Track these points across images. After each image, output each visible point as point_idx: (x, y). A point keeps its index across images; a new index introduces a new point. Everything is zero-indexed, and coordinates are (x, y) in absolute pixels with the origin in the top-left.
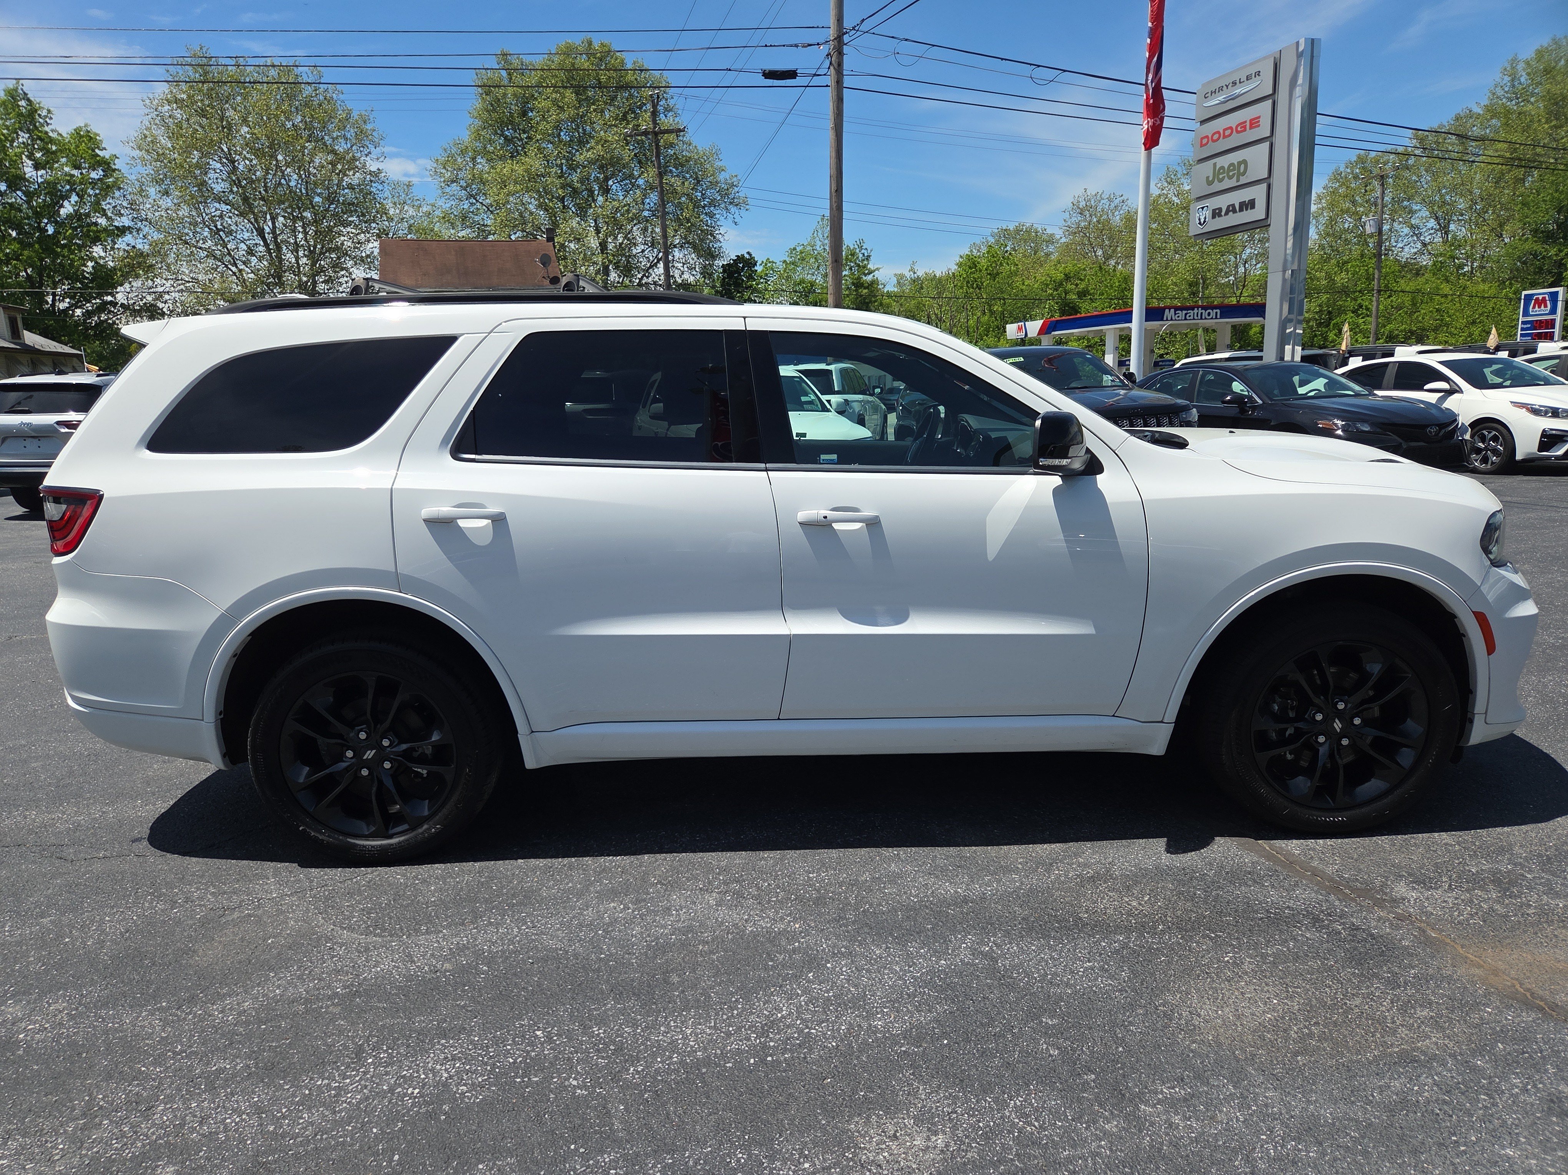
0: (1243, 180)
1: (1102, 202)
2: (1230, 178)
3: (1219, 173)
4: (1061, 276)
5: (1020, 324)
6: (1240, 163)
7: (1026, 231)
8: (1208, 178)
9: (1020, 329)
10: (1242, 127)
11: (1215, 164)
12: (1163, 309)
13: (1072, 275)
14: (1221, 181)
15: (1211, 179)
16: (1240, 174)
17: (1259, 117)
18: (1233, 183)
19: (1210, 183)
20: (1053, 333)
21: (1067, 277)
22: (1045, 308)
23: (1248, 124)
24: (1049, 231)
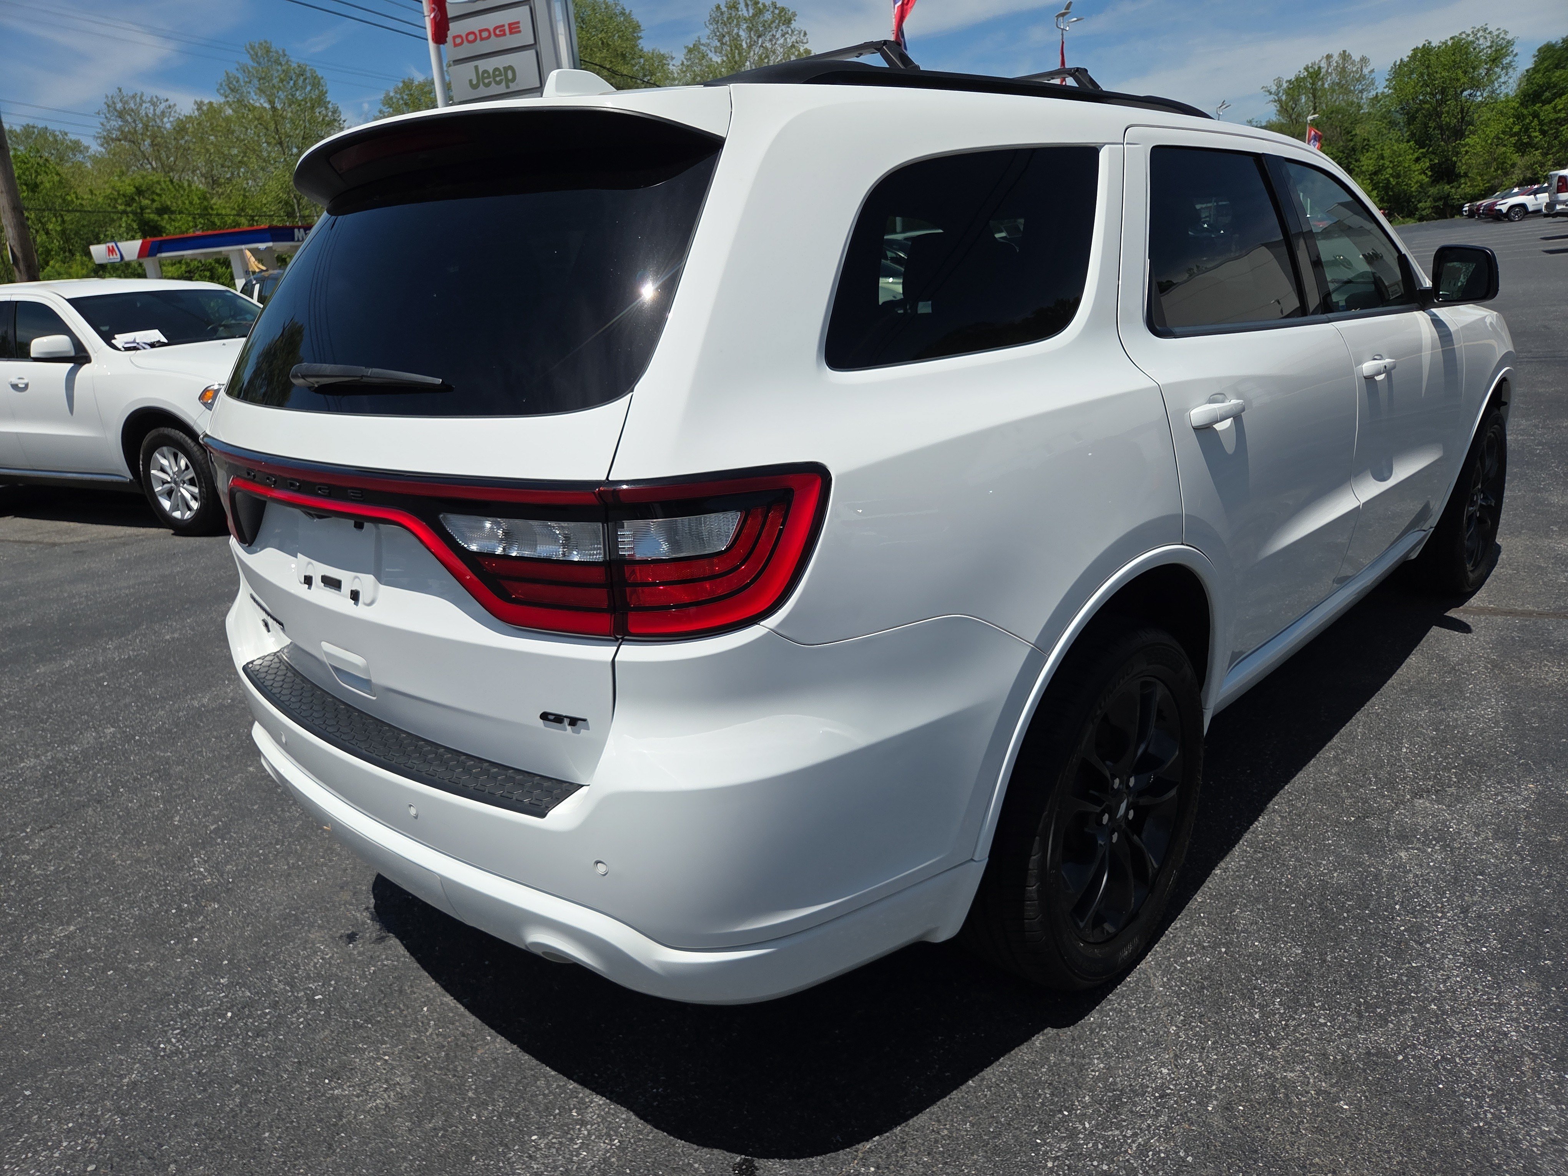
0: (513, 87)
1: (144, 105)
2: (498, 83)
3: (484, 78)
4: (131, 190)
5: (110, 245)
6: (506, 69)
7: (39, 133)
8: (471, 81)
9: (111, 251)
10: (499, 31)
11: (476, 67)
12: (292, 229)
13: (144, 188)
14: (487, 85)
15: (474, 82)
16: (508, 82)
17: (518, 23)
18: (502, 89)
19: (474, 87)
20: (159, 255)
21: (139, 191)
22: (120, 226)
23: (507, 28)
24: (73, 137)
